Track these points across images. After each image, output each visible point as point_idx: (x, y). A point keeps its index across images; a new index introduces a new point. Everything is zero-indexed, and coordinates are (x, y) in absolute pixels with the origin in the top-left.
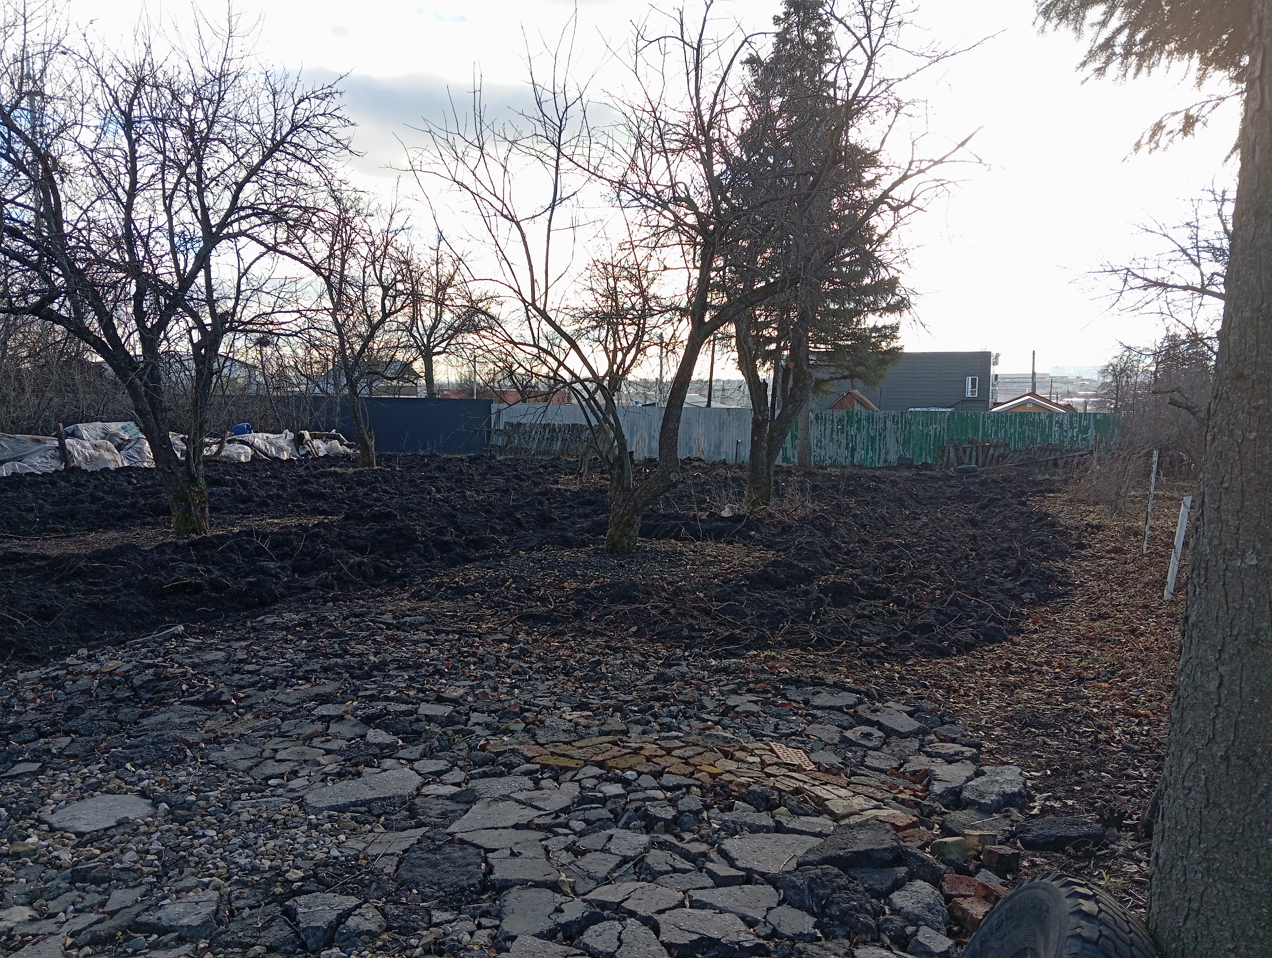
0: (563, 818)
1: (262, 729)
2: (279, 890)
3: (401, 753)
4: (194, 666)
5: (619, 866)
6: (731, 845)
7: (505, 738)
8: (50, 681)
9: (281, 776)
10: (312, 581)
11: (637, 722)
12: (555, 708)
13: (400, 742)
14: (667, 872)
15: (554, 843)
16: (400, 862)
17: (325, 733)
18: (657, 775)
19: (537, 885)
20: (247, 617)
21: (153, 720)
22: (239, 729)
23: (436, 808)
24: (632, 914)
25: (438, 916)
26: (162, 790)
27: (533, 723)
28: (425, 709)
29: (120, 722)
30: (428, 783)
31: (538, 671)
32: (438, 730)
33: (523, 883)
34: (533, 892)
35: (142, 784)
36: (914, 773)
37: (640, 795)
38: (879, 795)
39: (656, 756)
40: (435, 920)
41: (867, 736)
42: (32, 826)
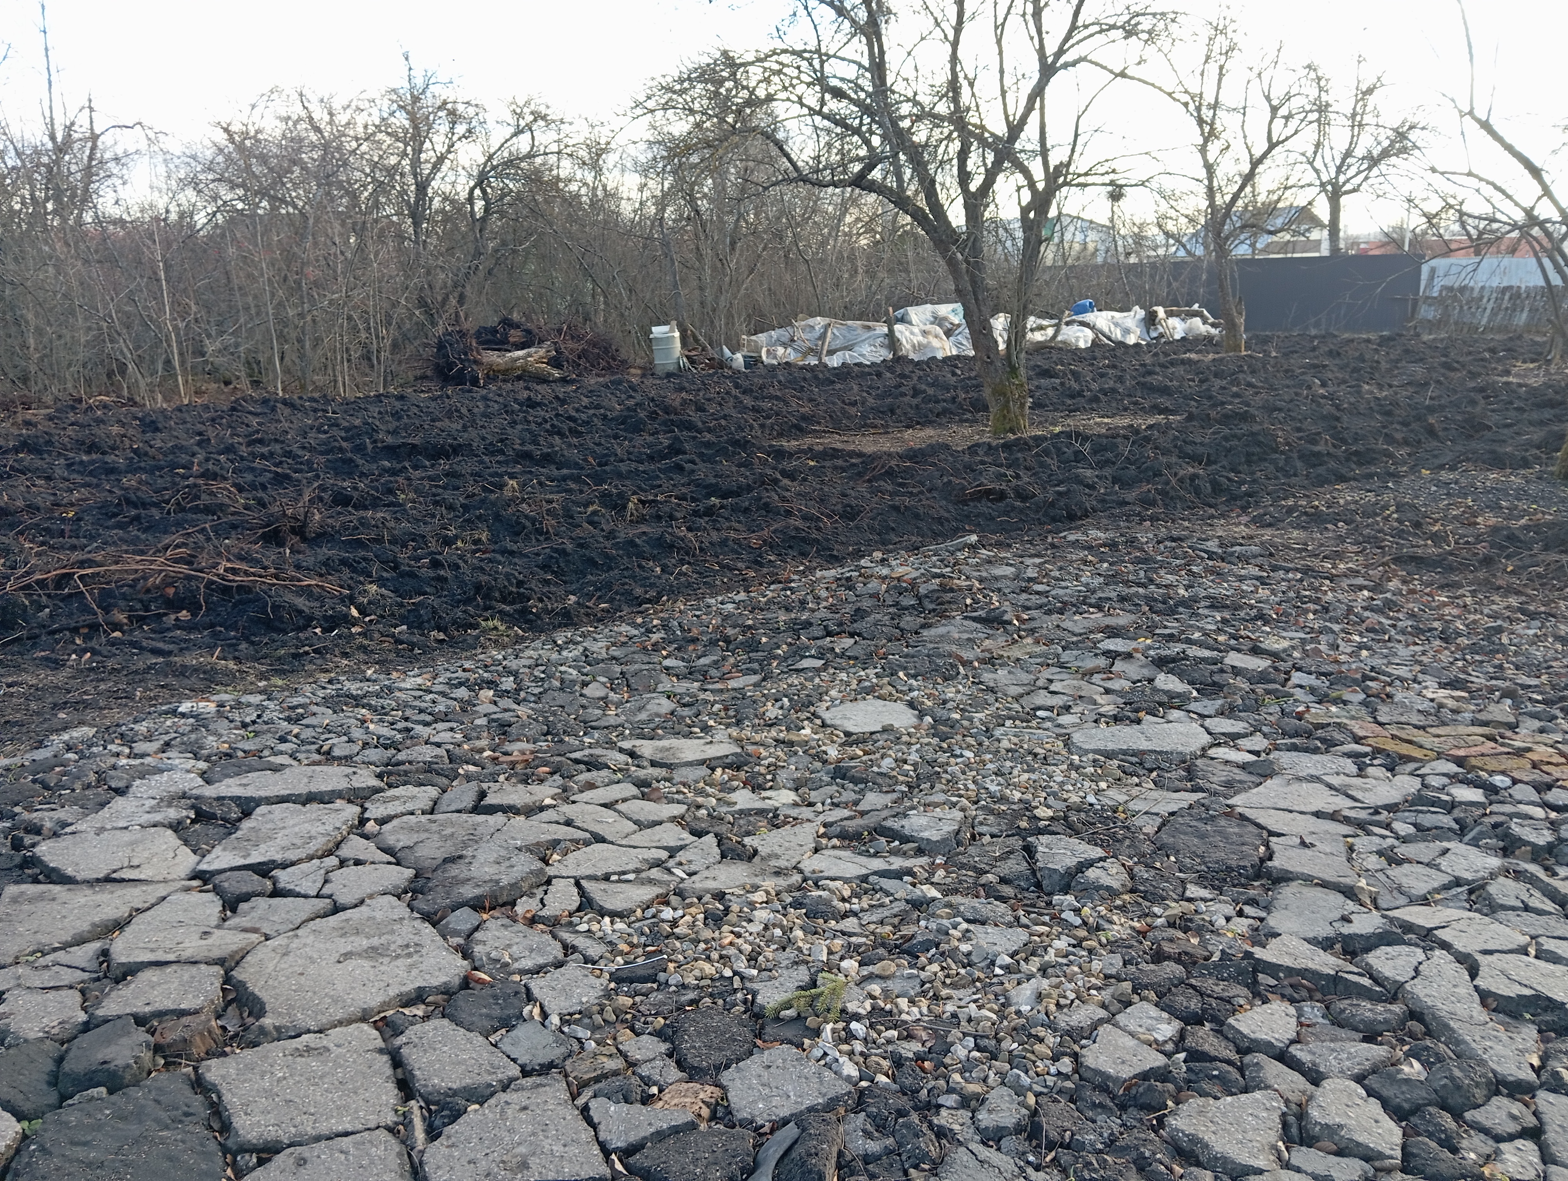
0: (1384, 816)
1: (1040, 656)
2: (1024, 824)
3: (1193, 706)
4: (981, 581)
5: (1446, 888)
7: (1333, 709)
8: (844, 581)
9: (1050, 709)
10: (1131, 495)
11: (1535, 716)
12: (1415, 681)
13: (1195, 693)
14: (1513, 909)
15: (1362, 843)
16: (1163, 824)
17: (1108, 670)
18: (1542, 788)
19: (1325, 885)
20: (1050, 532)
21: (933, 632)
22: (1016, 652)
23: (1220, 775)
24: (1445, 946)
25: (1193, 891)
26: (930, 704)
27: (1377, 696)
28: (1234, 659)
29: (902, 630)
30: (1219, 745)
31: (1403, 632)
32: (1246, 686)
33: (1309, 880)
34: (1319, 892)
35: (912, 695)
37: (1508, 808)
39: (1549, 763)
40: (1188, 894)
42: (808, 718)
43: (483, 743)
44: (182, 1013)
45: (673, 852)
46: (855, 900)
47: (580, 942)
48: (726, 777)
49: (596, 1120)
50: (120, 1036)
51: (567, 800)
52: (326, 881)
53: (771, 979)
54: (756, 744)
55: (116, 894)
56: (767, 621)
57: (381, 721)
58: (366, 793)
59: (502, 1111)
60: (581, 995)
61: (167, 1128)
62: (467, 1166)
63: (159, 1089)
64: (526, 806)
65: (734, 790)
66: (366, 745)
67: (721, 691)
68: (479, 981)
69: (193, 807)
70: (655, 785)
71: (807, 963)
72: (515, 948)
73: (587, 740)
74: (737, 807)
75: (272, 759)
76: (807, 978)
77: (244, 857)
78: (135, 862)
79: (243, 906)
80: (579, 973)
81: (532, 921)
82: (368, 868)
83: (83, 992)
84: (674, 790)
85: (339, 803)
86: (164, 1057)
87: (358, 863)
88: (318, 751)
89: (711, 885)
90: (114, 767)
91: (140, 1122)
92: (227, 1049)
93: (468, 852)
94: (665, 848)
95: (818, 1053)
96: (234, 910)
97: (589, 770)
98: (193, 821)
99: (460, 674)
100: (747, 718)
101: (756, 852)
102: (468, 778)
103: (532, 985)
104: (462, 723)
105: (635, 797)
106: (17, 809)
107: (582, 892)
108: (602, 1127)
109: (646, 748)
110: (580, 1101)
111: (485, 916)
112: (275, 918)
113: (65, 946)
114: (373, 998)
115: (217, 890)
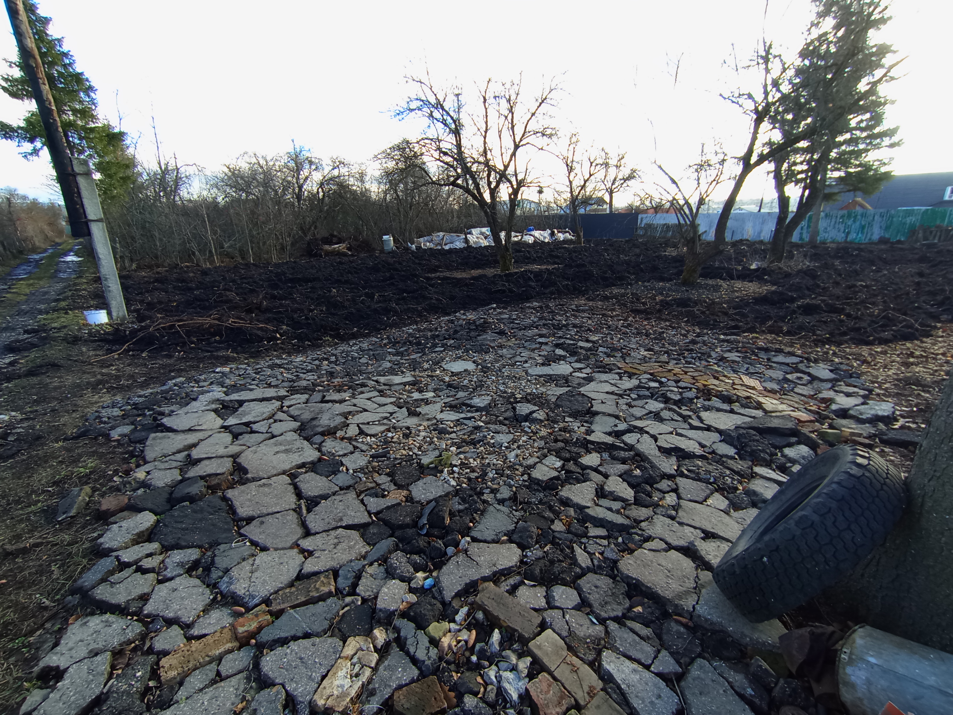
0: (628, 392)
1: (517, 344)
2: (512, 400)
3: (568, 359)
4: (497, 320)
5: (647, 414)
6: (704, 415)
7: (612, 359)
8: (450, 321)
9: (521, 362)
10: (547, 291)
11: (674, 359)
12: (637, 349)
13: (568, 355)
15: (621, 401)
16: (558, 398)
17: (540, 348)
18: (677, 382)
19: (609, 415)
20: (520, 303)
21: (481, 337)
22: (509, 343)
23: (577, 381)
24: (647, 433)
25: (567, 419)
26: (480, 361)
27: (625, 354)
28: (581, 344)
29: (471, 337)
30: (576, 372)
31: (634, 334)
32: (584, 352)
33: (604, 414)
34: (607, 418)
35: (474, 358)
36: (823, 399)
37: (666, 389)
38: (796, 405)
39: (679, 374)
41: (800, 378)
42: (438, 368)
43: (324, 379)
44: (217, 475)
45: (391, 414)
46: (454, 428)
47: (359, 445)
48: (410, 388)
49: (366, 504)
50: (195, 483)
51: (354, 398)
52: (269, 428)
53: (426, 454)
54: (420, 377)
55: (193, 435)
56: (424, 335)
57: (288, 373)
58: (283, 397)
59: (333, 502)
60: (360, 463)
61: (212, 514)
62: (321, 520)
63: (209, 501)
64: (340, 400)
65: (413, 392)
67: (408, 359)
68: (324, 459)
69: (221, 404)
70: (385, 391)
71: (438, 449)
72: (336, 448)
73: (361, 377)
74: (414, 398)
75: (249, 387)
76: (438, 454)
77: (240, 420)
78: (200, 424)
79: (240, 437)
80: (359, 455)
81: (342, 439)
82: (284, 423)
83: (180, 469)
84: (392, 393)
85: (274, 401)
86: (211, 490)
87: (280, 421)
88: (266, 384)
89: (405, 424)
90: (192, 391)
91: (202, 513)
92: (235, 486)
93: (319, 416)
94: (388, 413)
95: (442, 478)
96: (237, 439)
97: (362, 387)
98: (222, 409)
99: (316, 356)
100: (417, 368)
101: (420, 413)
102: (319, 391)
103: (343, 460)
104: (317, 373)
105: (378, 396)
106: (155, 407)
107: (360, 428)
108: (368, 506)
109: (382, 379)
110: (361, 498)
111: (326, 438)
112: (251, 441)
113: (174, 454)
114: (287, 466)
115: (230, 432)
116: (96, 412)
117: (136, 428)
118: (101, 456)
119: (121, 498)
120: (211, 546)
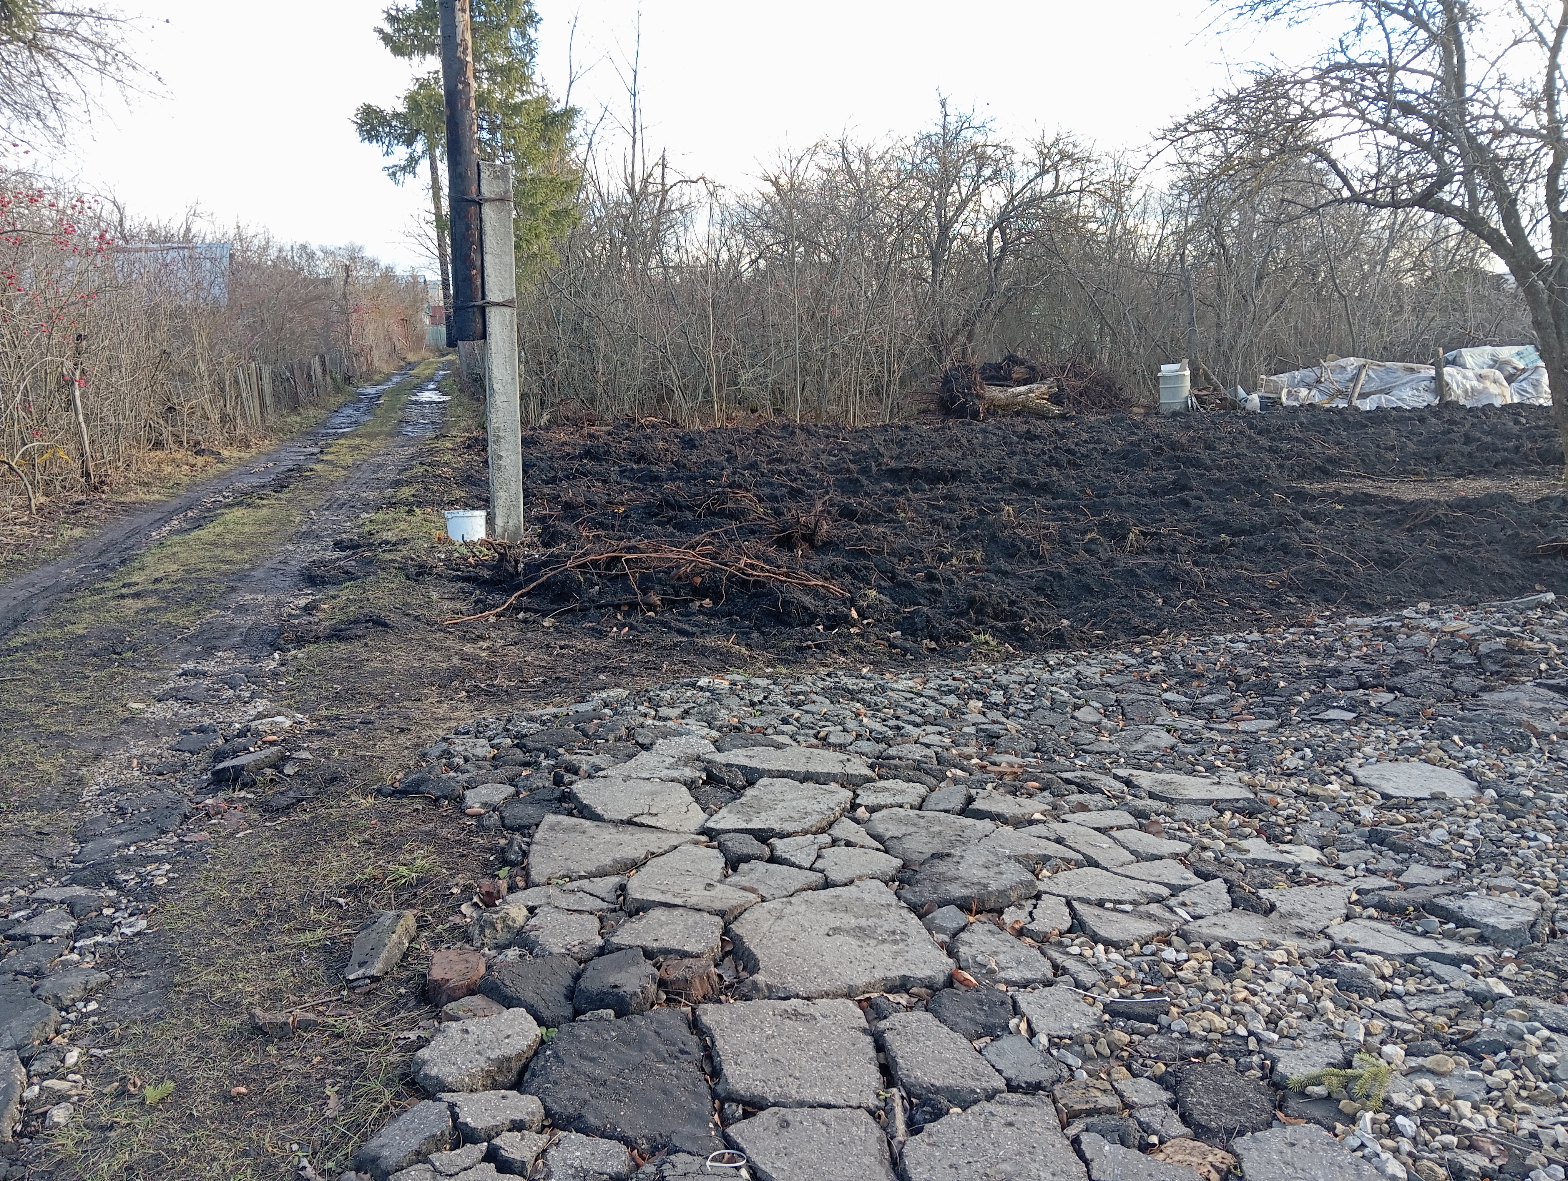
4: (1559, 645)
8: (1381, 631)
21: (1495, 696)
26: (1492, 775)
29: (1455, 691)
35: (1469, 763)
42: (1335, 773)
43: (971, 750)
44: (685, 955)
45: (1175, 890)
46: (1397, 981)
47: (1070, 964)
48: (1236, 822)
49: (1088, 1155)
50: (631, 965)
51: (1057, 818)
52: (819, 857)
53: (1294, 1048)
54: (1272, 792)
55: (636, 837)
56: (1286, 665)
57: (873, 716)
58: (858, 781)
59: (986, 1121)
60: (1071, 1020)
61: (664, 1060)
62: (949, 1170)
63: (660, 1022)
64: (1015, 816)
65: (1247, 837)
66: (859, 736)
67: (1230, 732)
68: (963, 982)
69: (705, 769)
70: (1154, 817)
71: (1340, 1039)
72: (1001, 956)
73: (1078, 762)
74: (1250, 856)
75: (775, 737)
76: (1340, 1056)
77: (747, 822)
78: (654, 811)
79: (743, 867)
80: (1070, 996)
81: (1020, 933)
82: (858, 850)
83: (601, 919)
84: (1176, 826)
85: (833, 786)
86: (667, 993)
87: (848, 844)
88: (816, 736)
89: (1219, 932)
90: (642, 726)
91: (641, 1050)
92: (723, 997)
93: (957, 852)
94: (1166, 885)
95: (1353, 1141)
96: (735, 870)
97: (1080, 792)
98: (704, 783)
99: (950, 682)
100: (1261, 764)
101: (1273, 907)
102: (956, 781)
103: (1019, 998)
104: (951, 729)
105: (1131, 827)
106: (561, 751)
107: (1074, 913)
108: (1095, 1165)
109: (1144, 779)
111: (971, 919)
112: (772, 883)
113: (590, 876)
114: (861, 979)
115: (721, 847)
116: (445, 739)
117: (518, 793)
118: (442, 846)
119: (473, 958)
120: (654, 1150)
